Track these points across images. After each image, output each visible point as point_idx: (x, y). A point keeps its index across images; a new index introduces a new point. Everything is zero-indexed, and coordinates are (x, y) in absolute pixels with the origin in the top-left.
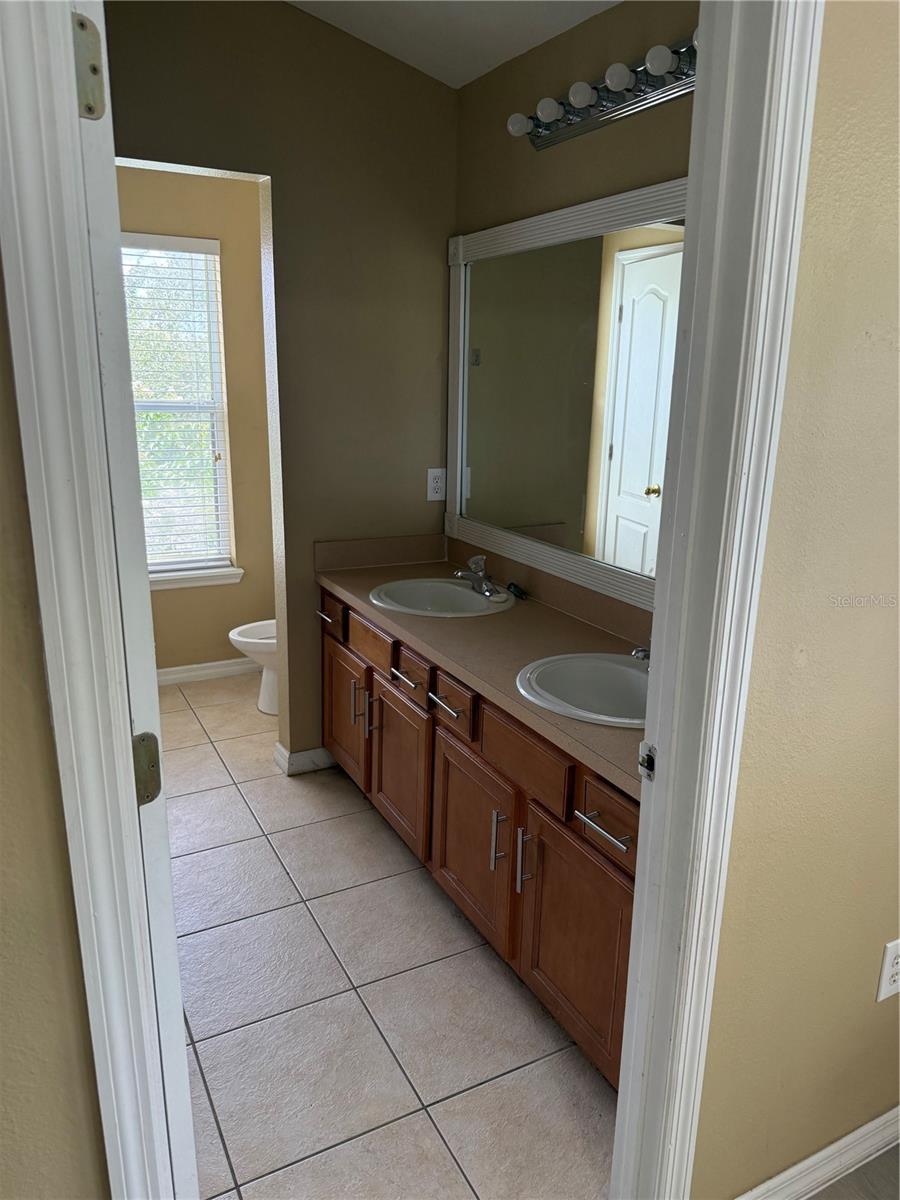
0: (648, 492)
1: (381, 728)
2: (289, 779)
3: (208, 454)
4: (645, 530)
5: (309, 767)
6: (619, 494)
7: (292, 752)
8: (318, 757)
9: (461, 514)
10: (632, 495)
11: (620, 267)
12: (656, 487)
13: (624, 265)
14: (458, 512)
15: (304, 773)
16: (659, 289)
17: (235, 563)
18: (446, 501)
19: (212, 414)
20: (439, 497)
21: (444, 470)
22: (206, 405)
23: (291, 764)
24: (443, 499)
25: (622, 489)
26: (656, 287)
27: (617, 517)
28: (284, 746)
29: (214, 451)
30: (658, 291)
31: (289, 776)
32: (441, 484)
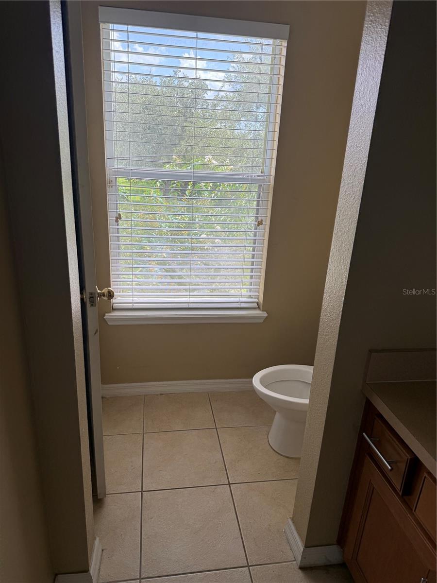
2: (300, 571)
3: (251, 220)
7: (307, 546)
15: (315, 567)
17: (261, 307)
19: (260, 185)
22: (256, 177)
23: (303, 557)
29: (257, 217)
31: (301, 568)
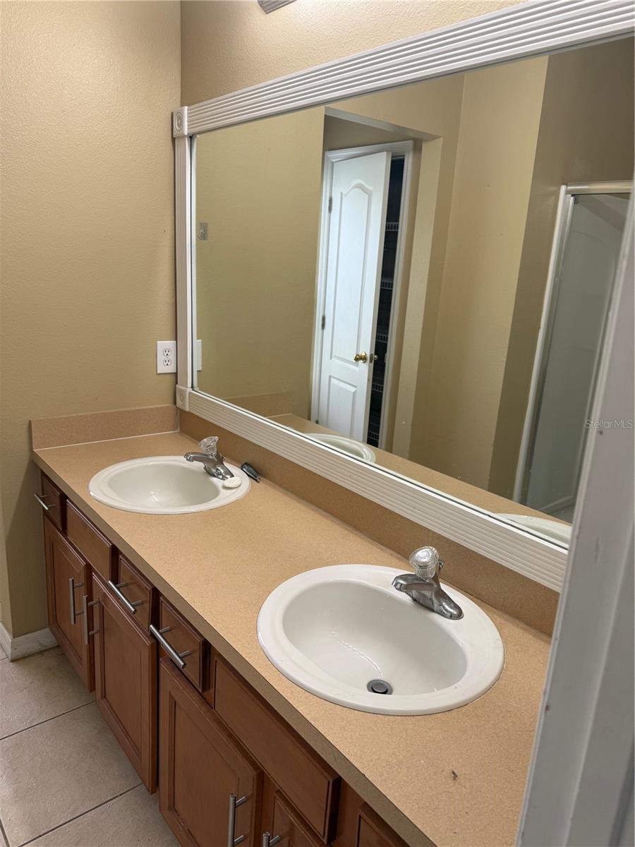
0: (357, 359)
1: (103, 630)
2: (11, 663)
4: (353, 389)
5: (35, 647)
6: (331, 358)
7: (15, 636)
8: (44, 637)
9: (192, 387)
10: (343, 360)
11: (330, 165)
12: (363, 354)
13: (333, 163)
14: (189, 385)
15: (30, 656)
16: (365, 184)
18: (176, 374)
20: (171, 369)
21: (175, 342)
23: (14, 647)
24: (175, 371)
25: (333, 354)
26: (363, 183)
27: (330, 376)
28: (8, 630)
30: (363, 185)
31: (12, 661)
32: (172, 357)
